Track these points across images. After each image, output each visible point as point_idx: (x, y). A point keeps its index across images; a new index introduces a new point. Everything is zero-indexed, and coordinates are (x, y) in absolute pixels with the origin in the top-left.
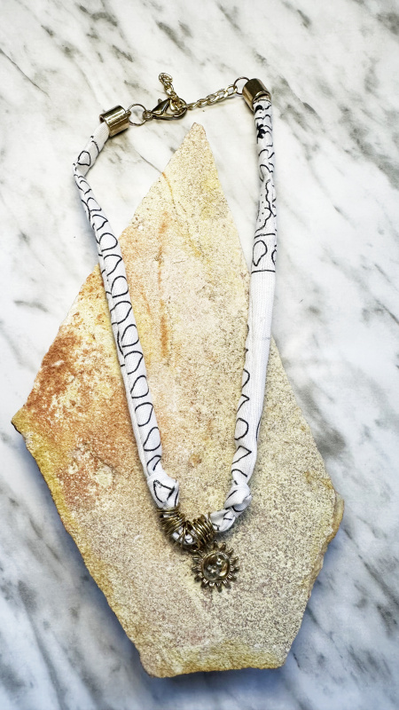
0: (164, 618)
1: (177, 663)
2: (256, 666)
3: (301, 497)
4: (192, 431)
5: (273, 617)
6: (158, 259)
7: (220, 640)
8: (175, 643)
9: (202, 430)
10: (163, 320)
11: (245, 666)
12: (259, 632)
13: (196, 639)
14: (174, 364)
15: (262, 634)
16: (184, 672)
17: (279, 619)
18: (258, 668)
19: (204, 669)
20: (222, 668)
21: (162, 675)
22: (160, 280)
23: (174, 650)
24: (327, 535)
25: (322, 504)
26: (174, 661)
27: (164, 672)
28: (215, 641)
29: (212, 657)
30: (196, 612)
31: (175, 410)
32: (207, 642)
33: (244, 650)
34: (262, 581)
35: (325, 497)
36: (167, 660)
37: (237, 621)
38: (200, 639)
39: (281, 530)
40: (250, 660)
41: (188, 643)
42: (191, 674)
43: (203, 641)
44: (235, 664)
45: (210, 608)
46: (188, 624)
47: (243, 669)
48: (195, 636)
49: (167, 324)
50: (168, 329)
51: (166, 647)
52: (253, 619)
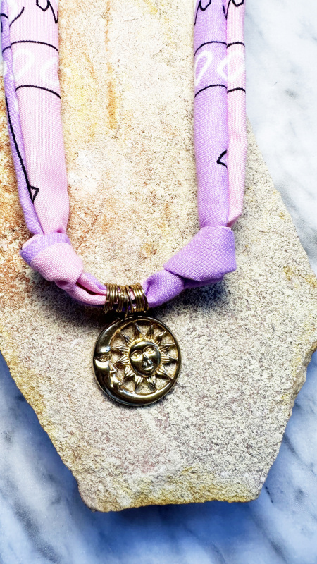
0: (108, 439)
1: (124, 494)
2: (222, 498)
3: (279, 296)
4: (145, 217)
5: (244, 440)
6: (106, 16)
7: (179, 466)
8: (121, 470)
9: (156, 215)
10: (110, 85)
11: (210, 499)
12: (227, 458)
13: (148, 465)
14: (123, 137)
15: (232, 459)
16: (133, 506)
17: (252, 442)
18: (225, 502)
19: (158, 502)
20: (181, 501)
21: (105, 509)
22: (107, 41)
23: (120, 478)
24: (312, 341)
25: (305, 304)
26: (120, 492)
27: (108, 505)
28: (172, 468)
29: (167, 487)
30: (148, 433)
31: (124, 191)
32: (161, 470)
33: (208, 479)
34: (231, 395)
35: (308, 296)
36: (112, 491)
37: (200, 444)
38: (152, 465)
39: (255, 335)
40: (216, 491)
41: (138, 470)
42: (142, 508)
43: (156, 468)
44: (197, 495)
45: (165, 428)
46: (138, 446)
47: (207, 502)
48: (147, 462)
49: (116, 90)
50: (116, 96)
51: (109, 474)
52: (220, 441)
